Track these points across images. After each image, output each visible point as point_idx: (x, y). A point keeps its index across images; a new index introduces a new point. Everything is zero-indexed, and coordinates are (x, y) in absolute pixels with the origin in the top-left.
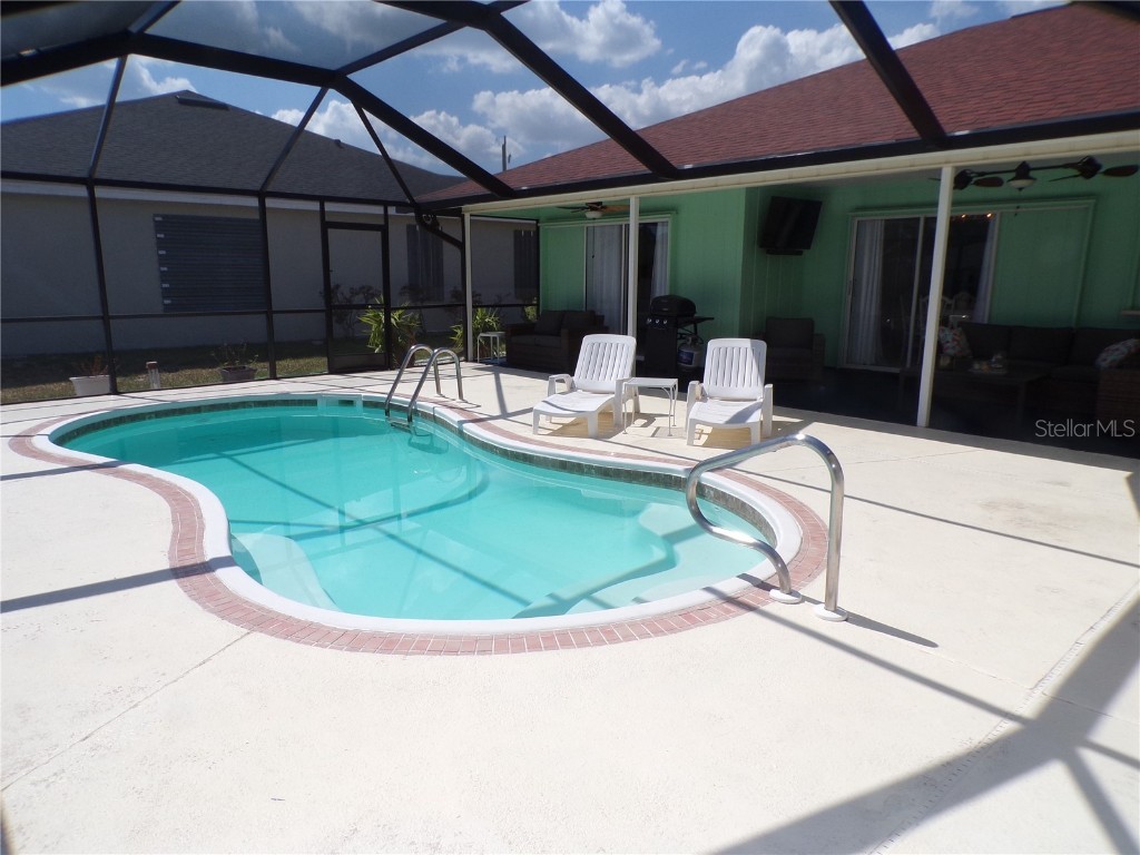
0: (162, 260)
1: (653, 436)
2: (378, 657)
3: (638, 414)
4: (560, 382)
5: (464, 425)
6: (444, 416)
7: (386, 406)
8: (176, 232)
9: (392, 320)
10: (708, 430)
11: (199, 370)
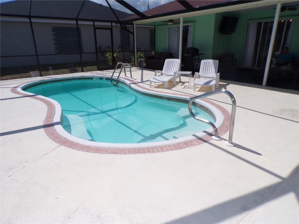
0: (55, 39)
1: (183, 88)
2: (94, 154)
3: (180, 82)
4: (158, 73)
5: (131, 85)
6: (126, 82)
7: (111, 79)
8: (58, 31)
9: (114, 55)
10: (200, 87)
11: (65, 69)
